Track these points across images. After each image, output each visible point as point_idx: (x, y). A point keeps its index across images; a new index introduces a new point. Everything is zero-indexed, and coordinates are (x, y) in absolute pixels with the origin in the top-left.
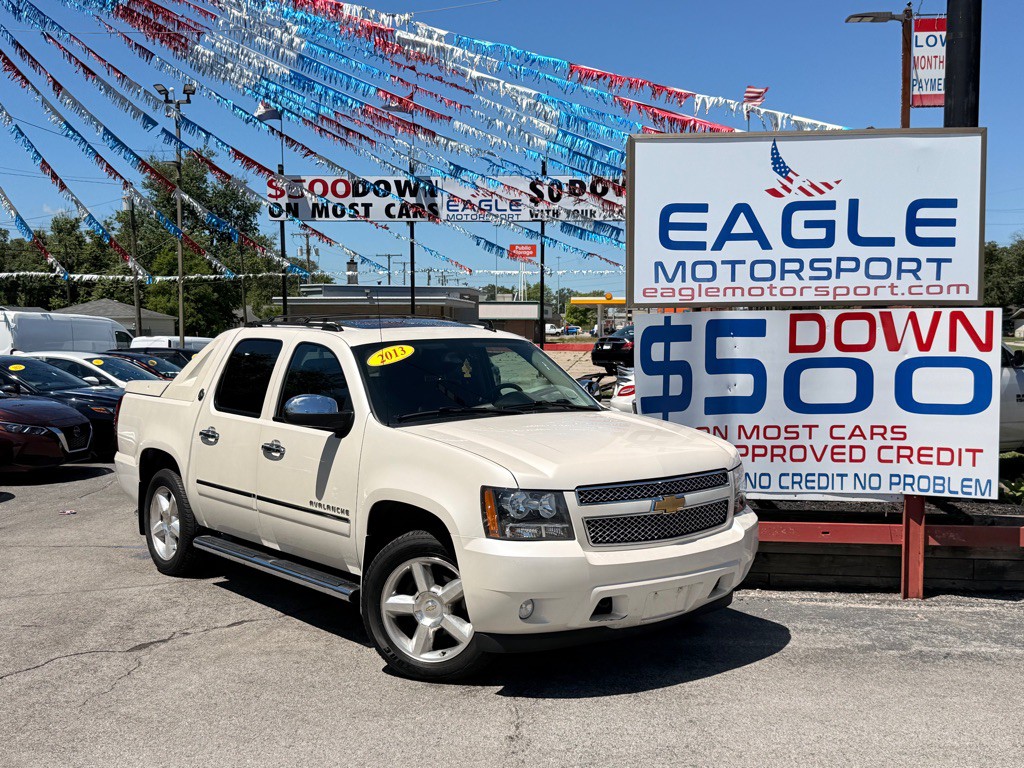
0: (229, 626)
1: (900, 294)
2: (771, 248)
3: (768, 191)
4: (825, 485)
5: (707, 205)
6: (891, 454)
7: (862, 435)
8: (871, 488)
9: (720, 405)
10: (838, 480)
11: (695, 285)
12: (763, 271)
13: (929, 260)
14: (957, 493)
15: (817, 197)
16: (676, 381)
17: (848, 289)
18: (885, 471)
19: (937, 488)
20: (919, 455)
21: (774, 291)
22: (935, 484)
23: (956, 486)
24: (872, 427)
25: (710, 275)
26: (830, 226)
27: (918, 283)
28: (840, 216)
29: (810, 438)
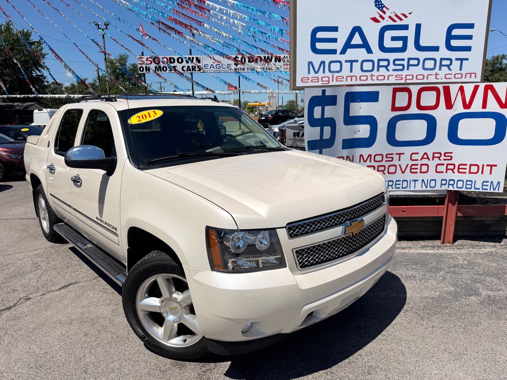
0: (60, 289)
1: (440, 79)
2: (372, 53)
3: (371, 19)
4: (406, 186)
5: (337, 27)
6: (442, 168)
7: (428, 158)
8: (430, 187)
9: (350, 144)
10: (413, 183)
11: (330, 75)
12: (368, 66)
13: (457, 59)
14: (479, 189)
15: (399, 23)
16: (327, 130)
17: (413, 76)
18: (439, 177)
19: (468, 186)
20: (459, 168)
21: (374, 78)
22: (466, 184)
23: (479, 185)
24: (434, 153)
25: (339, 69)
26: (405, 39)
27: (450, 72)
28: (410, 34)
29: (399, 160)
